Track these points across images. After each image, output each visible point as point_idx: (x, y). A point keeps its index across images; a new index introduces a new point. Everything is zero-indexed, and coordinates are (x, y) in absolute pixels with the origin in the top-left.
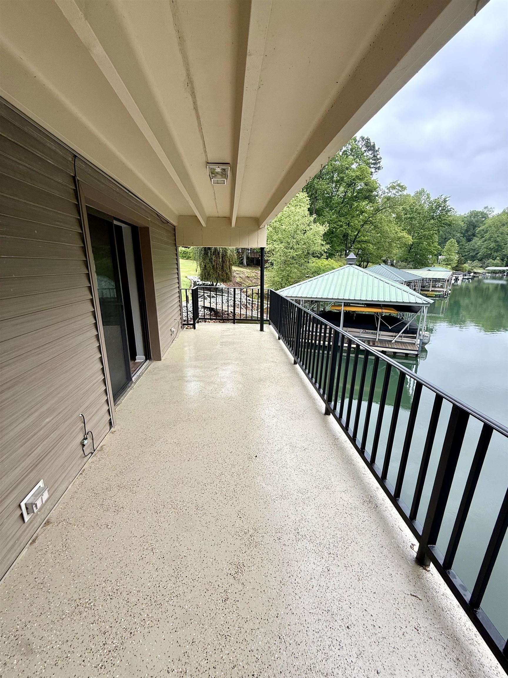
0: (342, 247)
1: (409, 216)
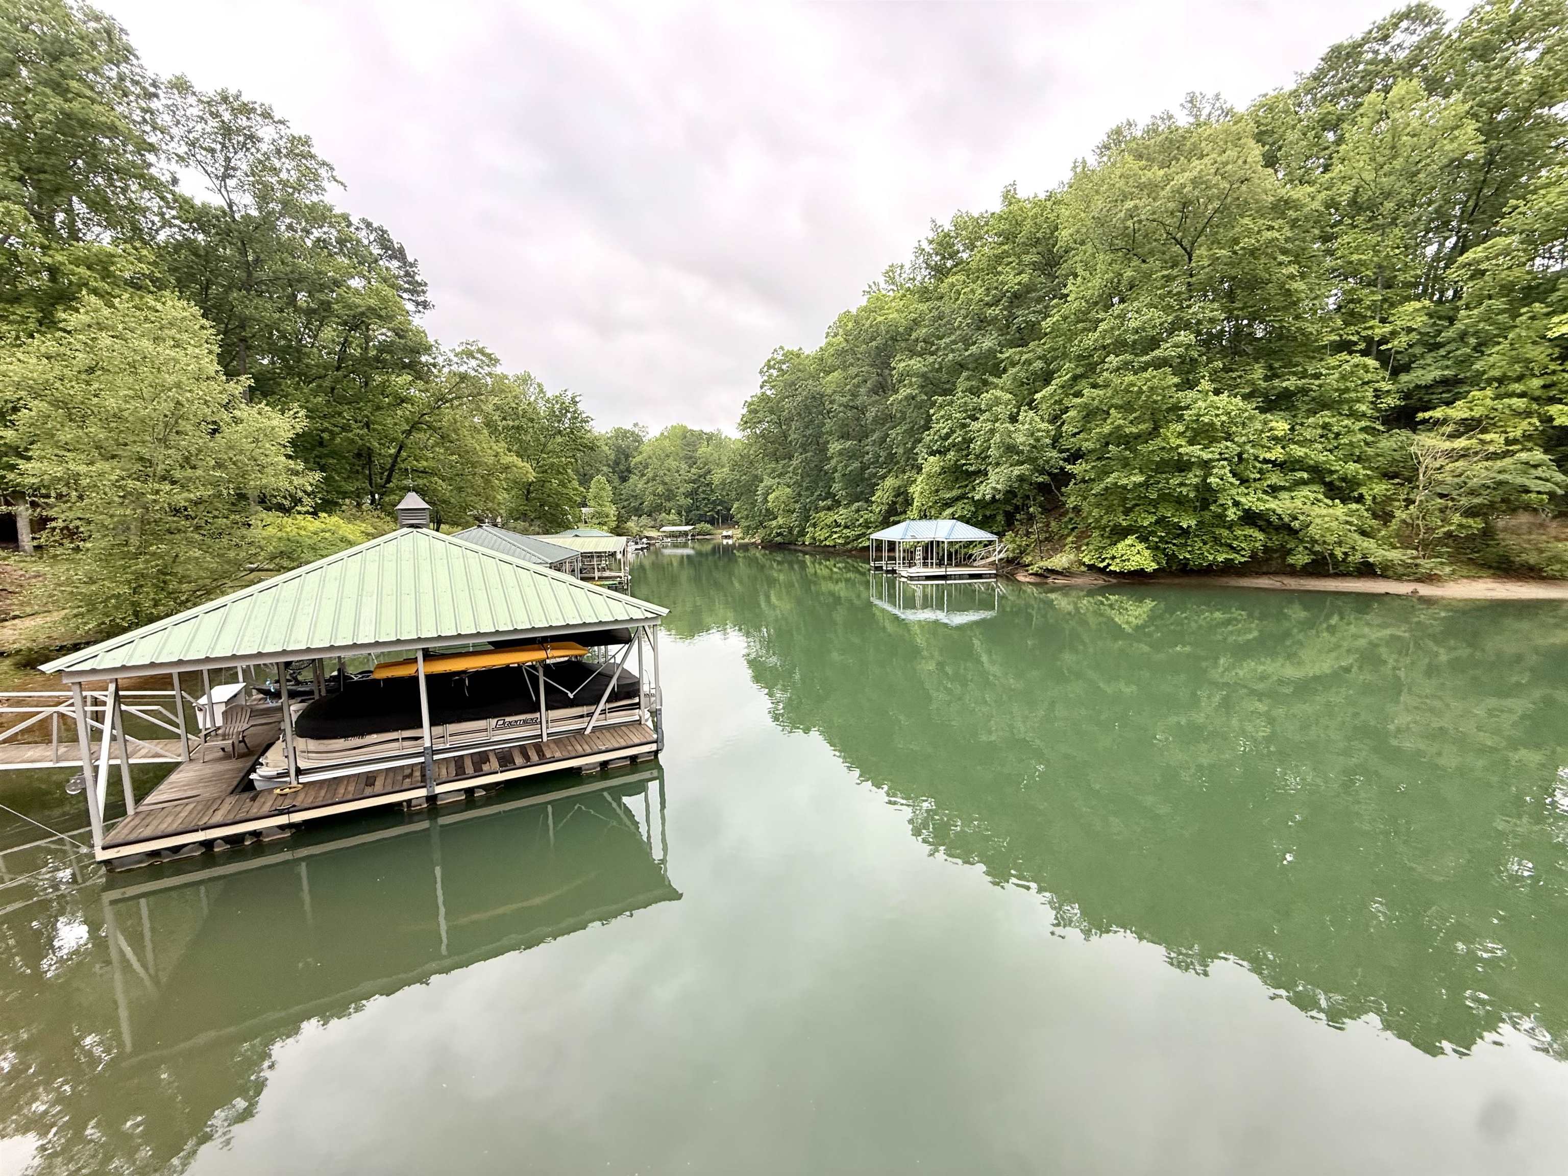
0: (358, 484)
1: (511, 423)
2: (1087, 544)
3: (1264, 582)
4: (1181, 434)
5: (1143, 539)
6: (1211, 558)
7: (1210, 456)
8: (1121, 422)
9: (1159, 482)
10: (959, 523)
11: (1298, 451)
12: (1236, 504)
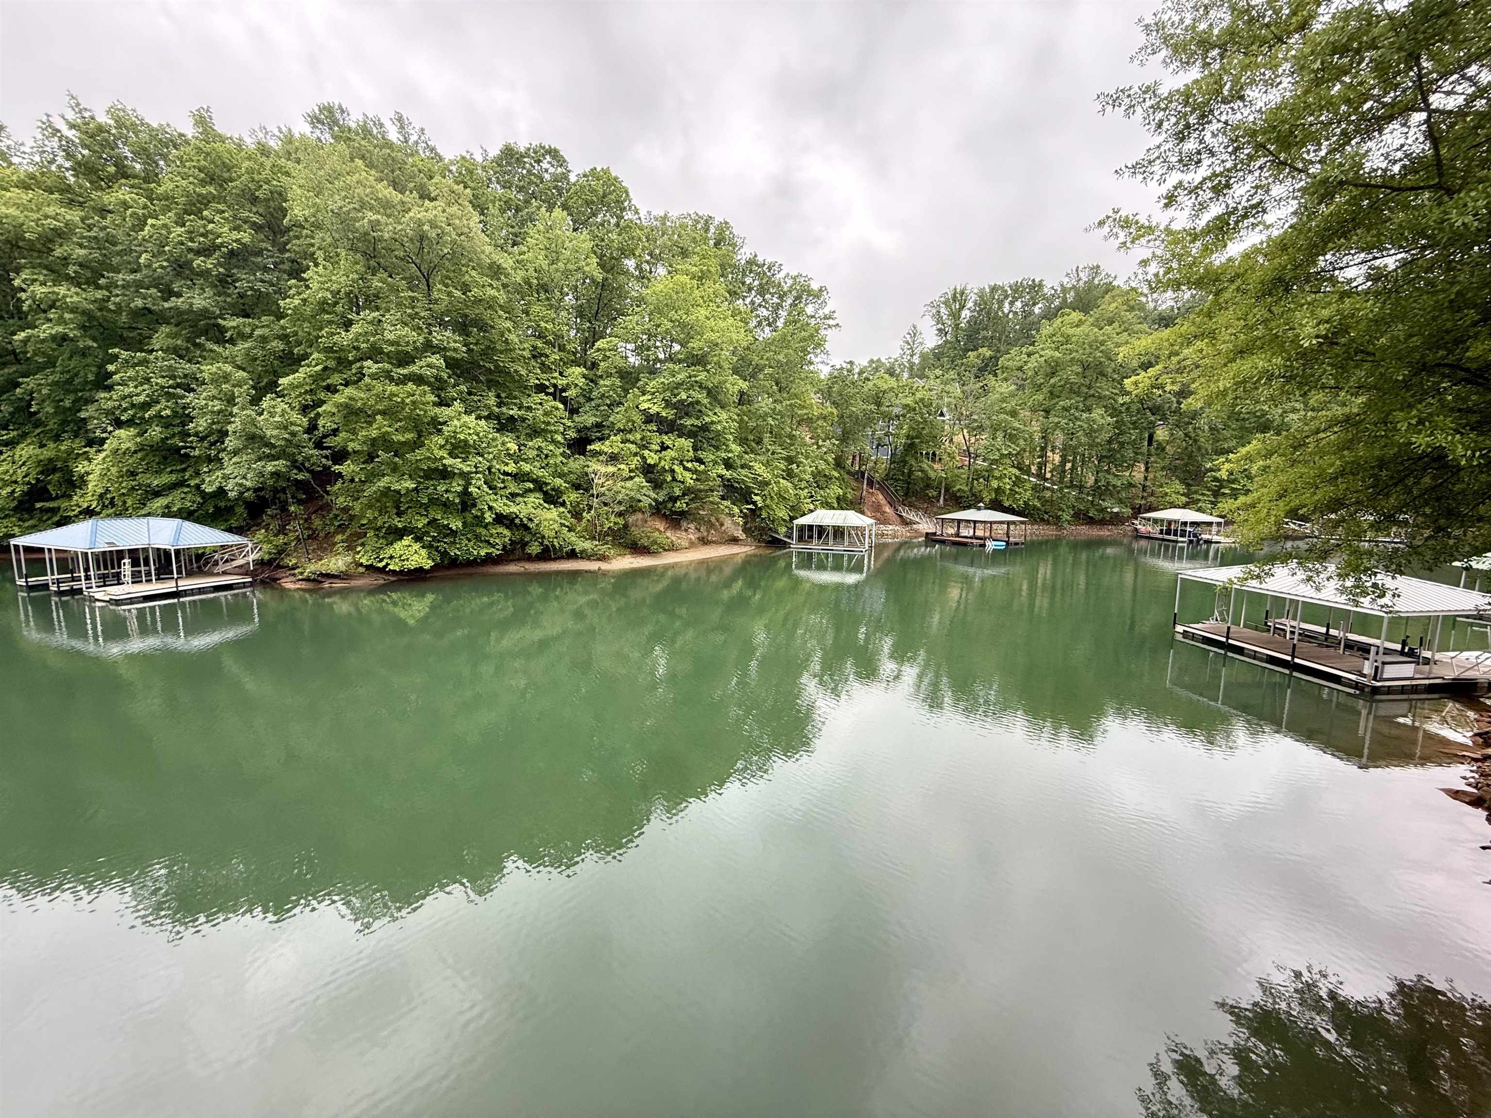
2: (363, 545)
3: (512, 568)
4: (442, 447)
5: (418, 539)
6: (475, 553)
7: (468, 469)
8: (389, 429)
9: (427, 488)
10: (187, 524)
11: (526, 467)
12: (490, 508)
